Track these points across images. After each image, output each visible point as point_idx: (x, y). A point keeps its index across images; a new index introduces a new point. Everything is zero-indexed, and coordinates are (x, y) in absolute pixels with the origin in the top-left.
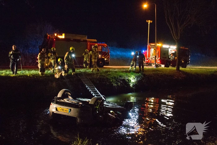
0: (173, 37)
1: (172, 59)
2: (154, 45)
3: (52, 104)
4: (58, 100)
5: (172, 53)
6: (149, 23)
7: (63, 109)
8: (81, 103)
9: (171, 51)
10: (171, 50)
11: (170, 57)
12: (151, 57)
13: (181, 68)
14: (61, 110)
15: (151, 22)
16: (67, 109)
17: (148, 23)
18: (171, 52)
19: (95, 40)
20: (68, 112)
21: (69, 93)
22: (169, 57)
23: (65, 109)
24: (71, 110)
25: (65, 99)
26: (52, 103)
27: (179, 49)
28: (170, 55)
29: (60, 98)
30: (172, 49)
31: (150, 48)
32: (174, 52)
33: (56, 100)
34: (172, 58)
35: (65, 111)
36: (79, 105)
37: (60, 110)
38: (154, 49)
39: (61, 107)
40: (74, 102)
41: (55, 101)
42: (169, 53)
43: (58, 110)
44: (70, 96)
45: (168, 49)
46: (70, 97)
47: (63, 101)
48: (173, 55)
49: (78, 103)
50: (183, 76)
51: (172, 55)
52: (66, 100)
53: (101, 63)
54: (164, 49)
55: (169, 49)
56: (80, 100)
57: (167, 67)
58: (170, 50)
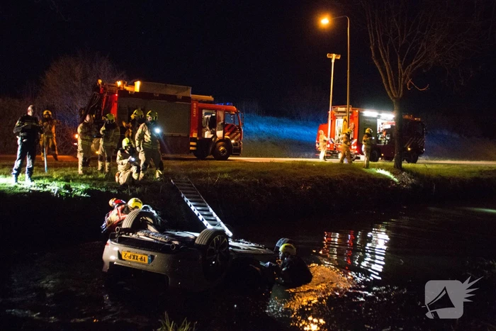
0: (388, 93)
1: (385, 143)
2: (343, 109)
3: (110, 244)
4: (122, 234)
5: (385, 130)
6: (333, 61)
7: (134, 256)
8: (176, 243)
9: (382, 124)
10: (383, 121)
11: (380, 139)
12: (337, 138)
13: (405, 164)
14: (130, 257)
15: (339, 58)
16: (144, 256)
17: (331, 59)
18: (381, 126)
19: (211, 98)
20: (147, 262)
21: (148, 219)
22: (378, 137)
23: (139, 256)
24: (152, 257)
25: (139, 233)
26: (109, 241)
27: (399, 121)
28: (381, 133)
29: (127, 231)
30: (385, 119)
31: (334, 118)
33: (119, 234)
34: (384, 139)
35: (139, 261)
36: (173, 246)
37: (127, 259)
38: (345, 120)
39: (129, 252)
40: (160, 239)
41: (116, 236)
42: (378, 129)
43: (123, 258)
44: (151, 224)
45: (376, 119)
46: (152, 229)
47: (134, 236)
48: (386, 134)
49: (170, 242)
50: (410, 182)
51: (384, 134)
52: (141, 235)
53: (223, 151)
54: (367, 120)
55: (378, 120)
56: (173, 236)
57: (374, 161)
58: (379, 122)
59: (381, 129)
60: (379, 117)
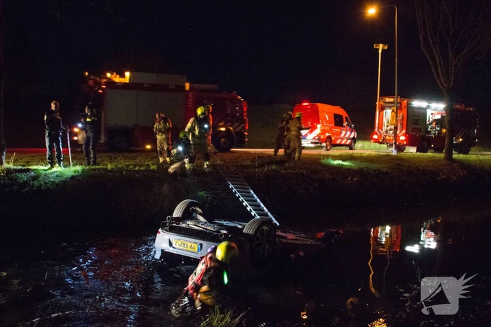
0: (438, 82)
1: (435, 134)
2: (391, 100)
3: (161, 232)
4: (173, 223)
5: (435, 120)
6: (380, 51)
7: (184, 244)
8: (225, 232)
9: (432, 114)
10: (433, 112)
11: (429, 130)
12: (385, 128)
13: (456, 156)
14: (180, 245)
15: (386, 48)
16: (193, 244)
17: (378, 50)
18: (431, 116)
20: (196, 250)
21: (197, 209)
22: (428, 128)
23: (189, 244)
24: (201, 245)
25: (188, 222)
26: (160, 230)
27: (450, 111)
28: (430, 124)
29: (178, 220)
30: (434, 110)
31: (382, 108)
32: (438, 117)
33: (170, 223)
34: (433, 130)
35: (189, 249)
36: (221, 235)
37: (177, 246)
38: (393, 111)
39: (179, 240)
40: (209, 228)
41: (167, 224)
42: (428, 120)
43: (174, 246)
44: (200, 214)
45: (426, 109)
46: (201, 218)
47: (184, 225)
48: (436, 125)
49: (218, 232)
50: (461, 174)
51: (434, 125)
52: (190, 224)
54: (416, 110)
55: (428, 110)
56: (222, 225)
57: (424, 152)
58: (429, 112)
59: (431, 120)
60: (428, 107)
